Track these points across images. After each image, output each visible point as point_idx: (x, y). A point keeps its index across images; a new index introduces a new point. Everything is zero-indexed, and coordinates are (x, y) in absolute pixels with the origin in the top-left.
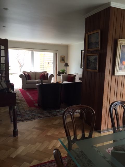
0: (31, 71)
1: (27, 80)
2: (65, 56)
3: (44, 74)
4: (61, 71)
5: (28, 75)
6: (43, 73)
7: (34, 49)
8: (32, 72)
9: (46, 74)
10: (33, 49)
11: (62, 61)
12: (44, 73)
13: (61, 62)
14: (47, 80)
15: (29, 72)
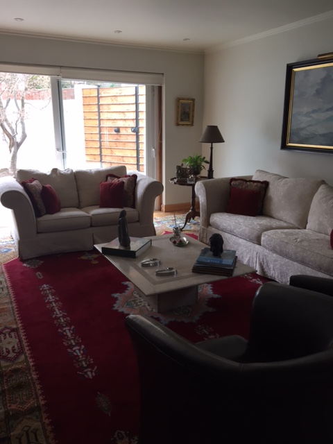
0: (55, 170)
1: (38, 214)
2: (193, 100)
3: (116, 180)
4: (187, 165)
5: (44, 188)
6: (110, 174)
7: (63, 70)
8: (63, 176)
9: (125, 180)
10: (58, 70)
11: (182, 120)
12: (114, 176)
13: (178, 125)
14: (133, 206)
15: (48, 173)
